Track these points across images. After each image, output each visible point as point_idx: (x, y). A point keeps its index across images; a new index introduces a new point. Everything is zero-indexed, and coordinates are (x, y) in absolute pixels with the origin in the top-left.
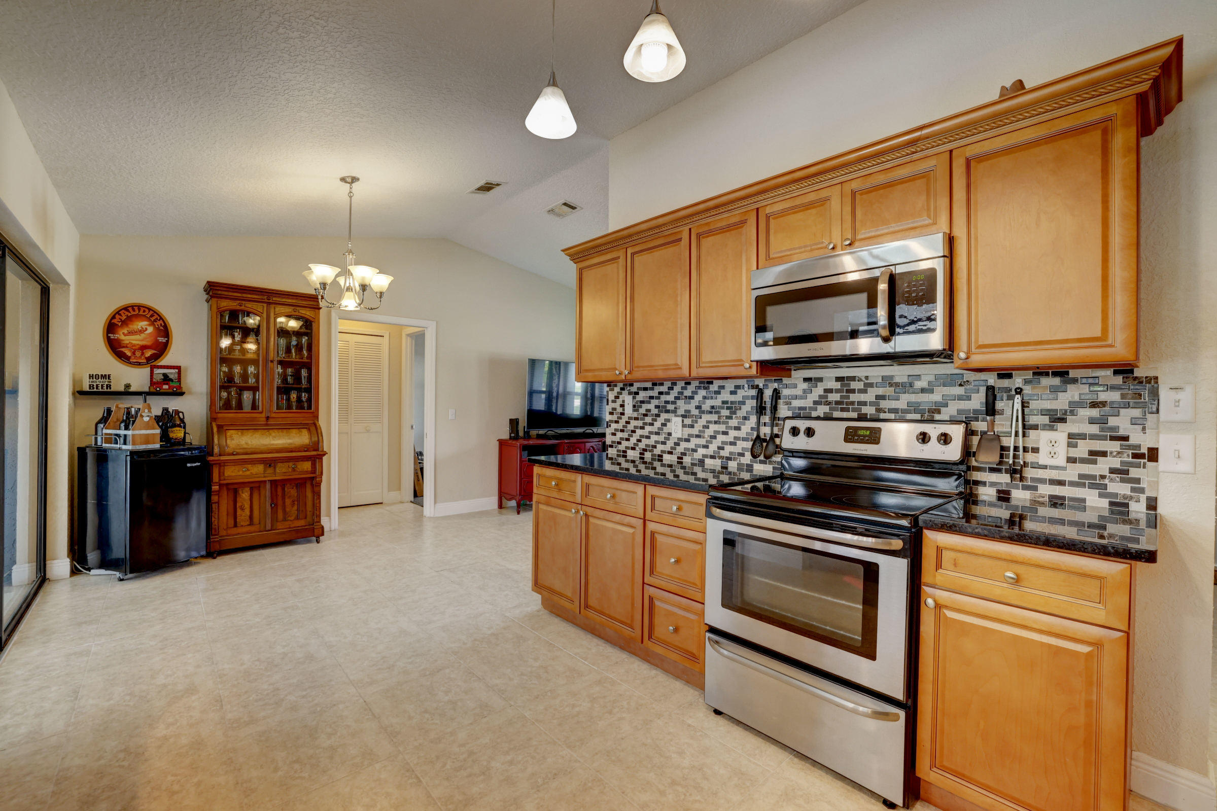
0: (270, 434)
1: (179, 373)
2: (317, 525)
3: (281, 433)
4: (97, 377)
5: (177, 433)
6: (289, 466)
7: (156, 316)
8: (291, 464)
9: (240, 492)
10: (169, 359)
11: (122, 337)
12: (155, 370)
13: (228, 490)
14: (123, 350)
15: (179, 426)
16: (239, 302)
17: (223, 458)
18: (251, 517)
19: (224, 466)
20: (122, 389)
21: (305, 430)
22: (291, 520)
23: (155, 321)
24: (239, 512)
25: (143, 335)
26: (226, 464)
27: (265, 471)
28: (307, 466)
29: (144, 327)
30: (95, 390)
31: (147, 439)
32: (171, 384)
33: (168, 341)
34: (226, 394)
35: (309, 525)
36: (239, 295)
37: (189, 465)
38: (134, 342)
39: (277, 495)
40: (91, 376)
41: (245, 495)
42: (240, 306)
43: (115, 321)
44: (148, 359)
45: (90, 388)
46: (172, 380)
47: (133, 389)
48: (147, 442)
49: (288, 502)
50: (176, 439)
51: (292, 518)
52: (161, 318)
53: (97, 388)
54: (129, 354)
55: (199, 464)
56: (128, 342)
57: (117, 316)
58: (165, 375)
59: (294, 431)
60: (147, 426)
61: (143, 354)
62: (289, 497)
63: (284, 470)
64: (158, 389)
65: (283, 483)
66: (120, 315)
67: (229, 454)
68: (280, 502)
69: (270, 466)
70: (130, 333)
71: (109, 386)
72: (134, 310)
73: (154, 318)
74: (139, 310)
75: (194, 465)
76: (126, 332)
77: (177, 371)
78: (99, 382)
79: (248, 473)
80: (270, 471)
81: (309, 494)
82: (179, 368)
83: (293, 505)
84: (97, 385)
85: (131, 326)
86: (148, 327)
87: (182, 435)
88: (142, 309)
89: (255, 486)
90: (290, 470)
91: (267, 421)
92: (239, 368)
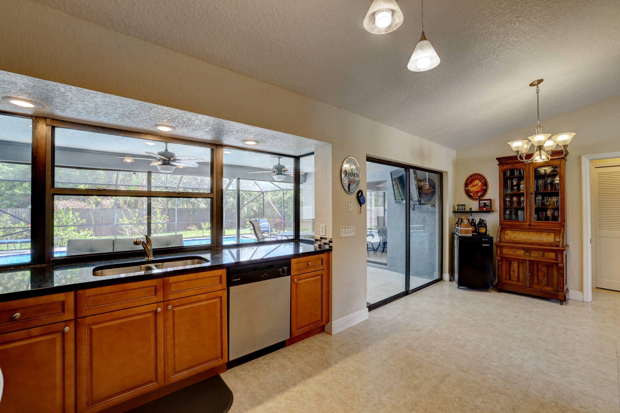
0: (529, 234)
1: (491, 202)
2: (560, 293)
3: (535, 234)
4: (460, 205)
5: (483, 230)
6: (539, 254)
7: (482, 178)
8: (540, 253)
9: (513, 263)
10: (487, 197)
11: (470, 188)
12: (480, 201)
13: (506, 260)
14: (470, 194)
15: (483, 227)
16: (512, 165)
17: (501, 244)
18: (518, 277)
19: (503, 248)
20: (469, 210)
21: (553, 233)
22: (542, 285)
23: (482, 180)
24: (512, 273)
25: (477, 187)
26: (504, 247)
27: (524, 254)
28: (552, 255)
29: (478, 183)
30: (459, 211)
31: (466, 232)
32: (487, 207)
33: (487, 188)
34: (509, 212)
35: (555, 292)
36: (512, 161)
37: (483, 245)
38: (474, 190)
39: (533, 269)
40: (458, 205)
41: (515, 265)
42: (513, 166)
43: (467, 182)
44: (479, 197)
45: (457, 210)
46: (487, 206)
47: (473, 210)
48: (466, 233)
49: (541, 274)
50: (482, 233)
51: (543, 284)
52: (484, 178)
53: (460, 210)
54: (472, 195)
55: (489, 245)
56: (472, 190)
57: (468, 180)
58: (485, 203)
59: (545, 233)
60: (466, 226)
61: (477, 195)
62: (542, 272)
63: (536, 255)
64: (481, 210)
65: (538, 263)
66: (469, 179)
67: (505, 243)
68: (535, 273)
69: (527, 252)
70: (473, 186)
71: (465, 209)
72: (474, 177)
73: (481, 178)
74: (476, 176)
75: (486, 245)
76: (471, 186)
77: (490, 201)
78: (461, 207)
79: (515, 253)
80: (527, 254)
81: (555, 273)
82: (490, 200)
83: (544, 277)
84: (460, 209)
85: (473, 183)
86: (479, 183)
87: (485, 231)
88: (477, 175)
89: (521, 262)
90: (540, 256)
91: (530, 227)
92: (515, 198)
